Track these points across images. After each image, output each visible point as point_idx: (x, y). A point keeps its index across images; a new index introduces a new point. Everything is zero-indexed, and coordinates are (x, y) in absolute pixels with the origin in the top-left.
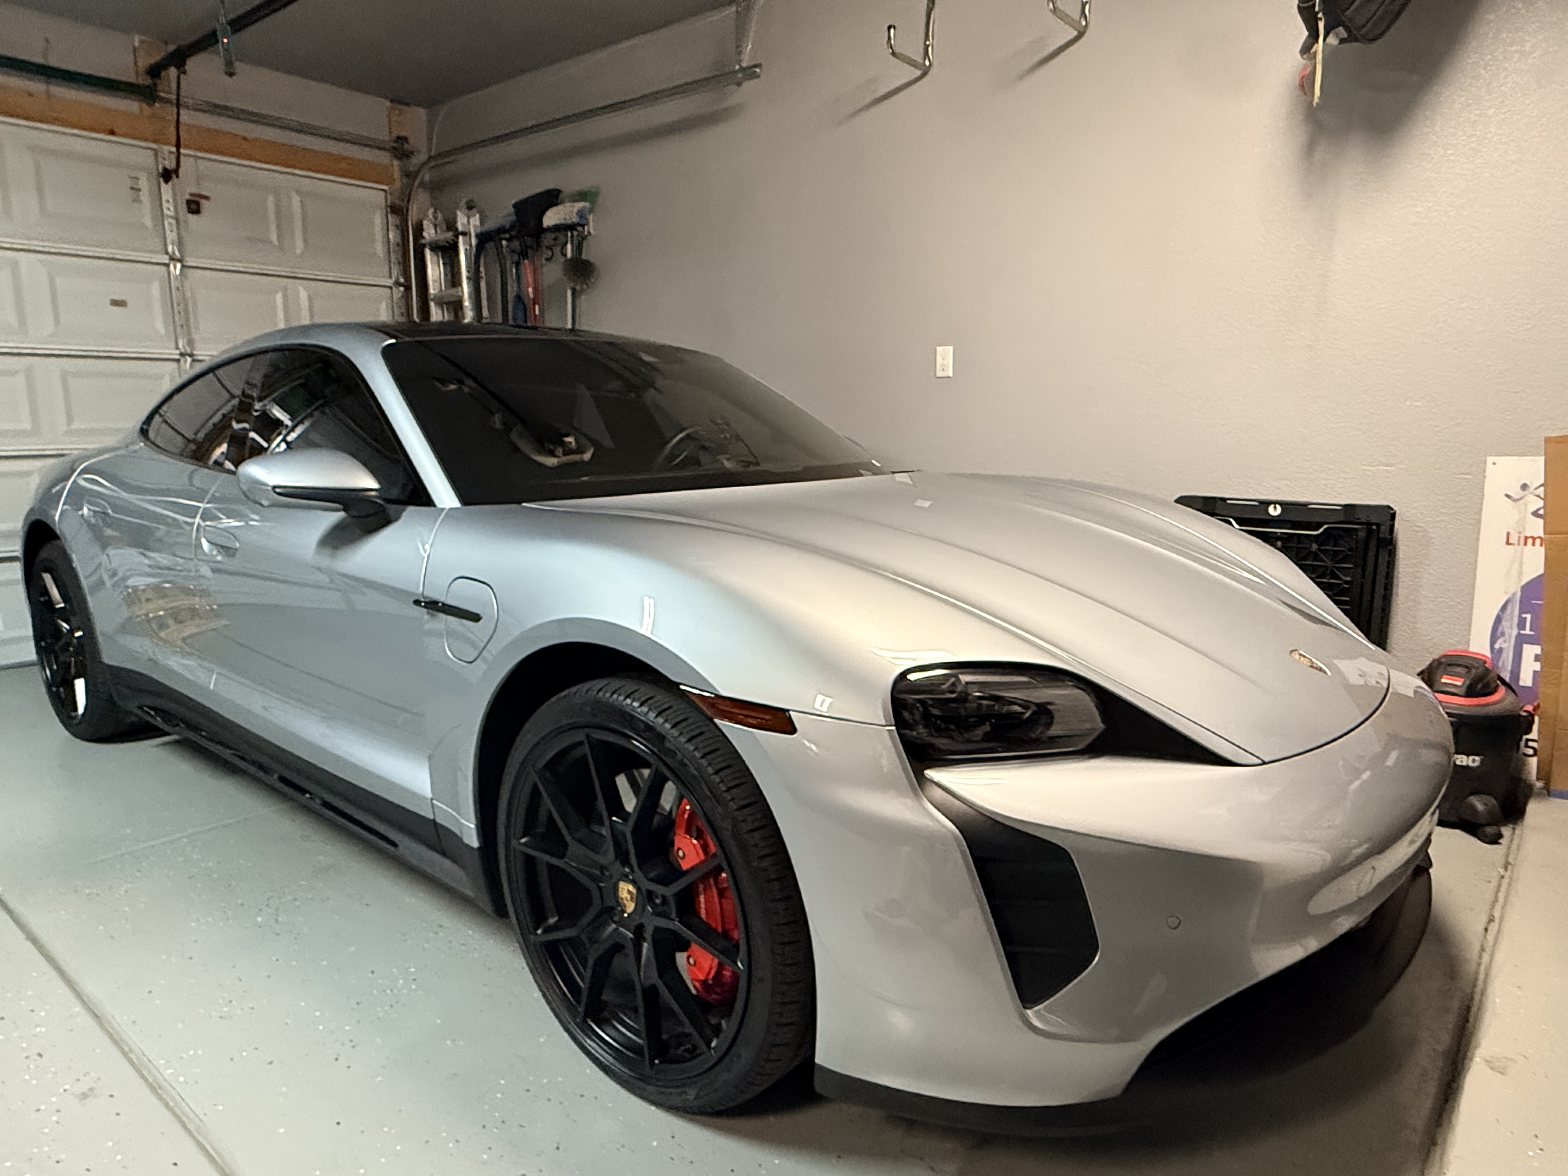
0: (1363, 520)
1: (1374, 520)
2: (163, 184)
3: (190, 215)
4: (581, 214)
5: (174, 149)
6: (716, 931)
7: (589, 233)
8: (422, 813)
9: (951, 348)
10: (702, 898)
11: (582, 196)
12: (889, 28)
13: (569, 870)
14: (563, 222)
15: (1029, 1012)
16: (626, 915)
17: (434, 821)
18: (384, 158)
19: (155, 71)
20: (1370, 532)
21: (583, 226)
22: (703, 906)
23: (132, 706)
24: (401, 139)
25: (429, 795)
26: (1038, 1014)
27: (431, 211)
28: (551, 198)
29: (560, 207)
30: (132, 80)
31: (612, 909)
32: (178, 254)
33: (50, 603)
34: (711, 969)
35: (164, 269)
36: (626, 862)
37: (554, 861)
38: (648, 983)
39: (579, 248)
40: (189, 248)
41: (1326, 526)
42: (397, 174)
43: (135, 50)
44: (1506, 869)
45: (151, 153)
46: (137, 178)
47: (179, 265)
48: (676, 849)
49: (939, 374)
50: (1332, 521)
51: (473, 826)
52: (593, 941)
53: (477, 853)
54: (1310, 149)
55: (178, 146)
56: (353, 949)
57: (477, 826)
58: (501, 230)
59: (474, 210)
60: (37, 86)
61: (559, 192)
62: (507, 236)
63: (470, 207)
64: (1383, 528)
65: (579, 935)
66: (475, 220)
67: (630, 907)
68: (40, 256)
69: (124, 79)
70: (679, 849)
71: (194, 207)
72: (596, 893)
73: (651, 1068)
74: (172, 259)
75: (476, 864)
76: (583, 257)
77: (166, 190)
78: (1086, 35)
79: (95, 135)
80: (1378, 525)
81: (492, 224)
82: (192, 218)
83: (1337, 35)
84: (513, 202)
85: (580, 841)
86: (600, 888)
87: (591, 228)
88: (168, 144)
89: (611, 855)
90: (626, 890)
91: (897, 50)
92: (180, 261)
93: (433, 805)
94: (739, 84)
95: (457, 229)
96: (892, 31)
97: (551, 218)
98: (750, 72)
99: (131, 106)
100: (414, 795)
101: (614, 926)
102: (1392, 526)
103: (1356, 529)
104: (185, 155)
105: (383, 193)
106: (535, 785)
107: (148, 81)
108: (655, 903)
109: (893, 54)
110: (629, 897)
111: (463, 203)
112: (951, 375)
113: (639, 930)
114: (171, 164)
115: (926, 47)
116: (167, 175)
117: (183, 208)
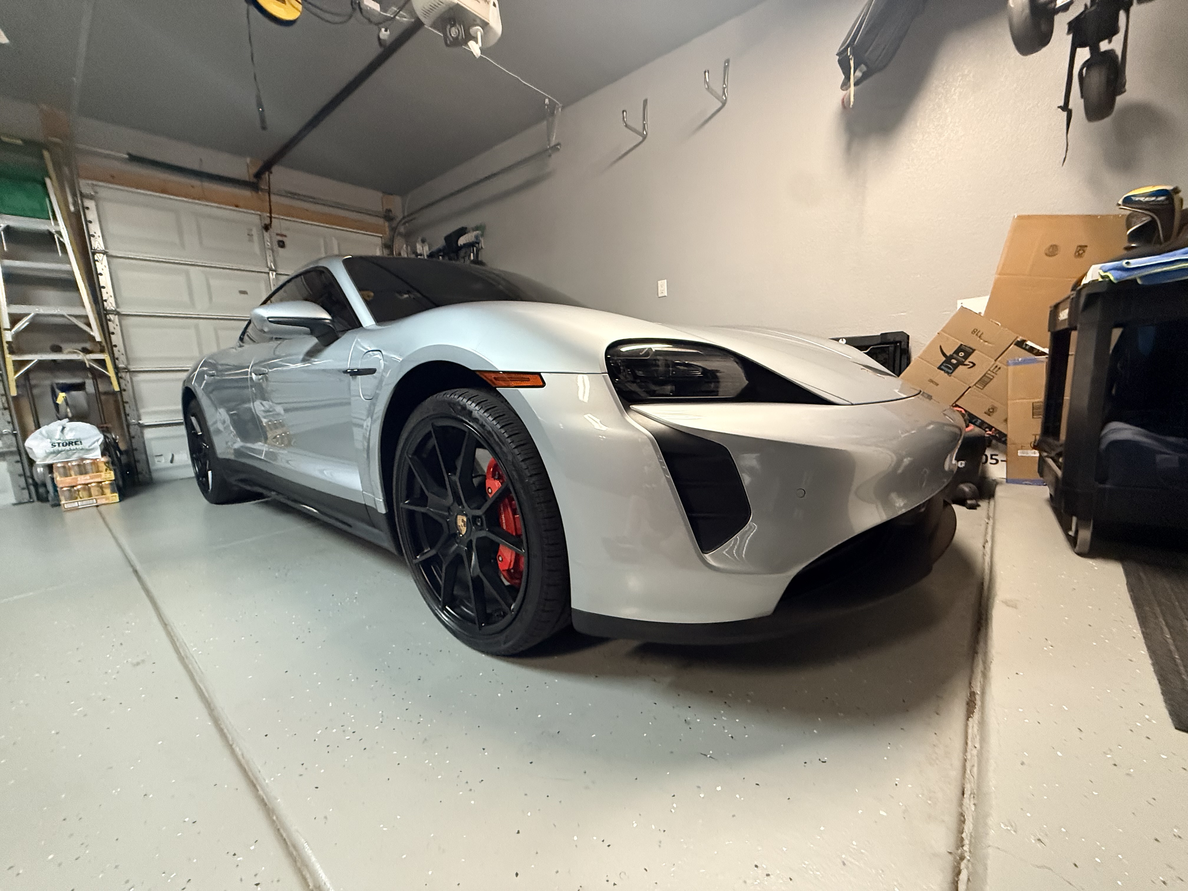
0: (892, 340)
1: (897, 339)
2: (264, 232)
3: (280, 249)
4: (477, 237)
5: (268, 215)
6: (512, 535)
7: (482, 248)
8: (360, 502)
9: (666, 280)
10: (503, 516)
11: (476, 229)
12: (623, 112)
13: (431, 514)
14: (468, 241)
15: (706, 555)
16: (461, 535)
17: (365, 505)
18: (381, 221)
19: (258, 175)
20: (896, 347)
21: (478, 243)
22: (504, 521)
23: (232, 480)
24: (389, 211)
25: (361, 490)
26: (712, 556)
27: (405, 246)
28: (462, 231)
29: (466, 235)
30: (247, 179)
31: (454, 535)
32: (273, 267)
33: (196, 433)
34: (511, 561)
35: (266, 275)
36: (460, 504)
37: (422, 510)
38: (475, 575)
39: (477, 256)
40: (279, 264)
41: (871, 347)
42: (387, 229)
43: (248, 165)
44: (989, 519)
45: (258, 217)
46: (251, 230)
47: (274, 273)
48: (487, 488)
49: (660, 295)
50: (876, 343)
51: (381, 500)
52: (445, 556)
53: (384, 517)
54: (849, 148)
55: (271, 213)
56: (325, 585)
57: (383, 500)
58: (439, 251)
59: (426, 243)
60: (196, 182)
61: (466, 228)
62: (442, 254)
63: (423, 241)
64: (903, 343)
65: (437, 553)
66: (426, 248)
67: (464, 530)
68: (200, 268)
69: (243, 179)
70: (489, 488)
71: (281, 244)
72: (445, 525)
73: (480, 630)
74: (271, 270)
75: (384, 524)
76: (480, 259)
77: (266, 235)
78: (726, 105)
79: (228, 207)
80: (900, 342)
81: (435, 248)
82: (281, 250)
83: (860, 71)
84: (445, 235)
85: (434, 493)
86: (447, 522)
87: (482, 244)
88: (266, 212)
89: (451, 498)
90: (461, 521)
91: (629, 123)
92: (275, 271)
93: (363, 494)
94: (550, 156)
95: (417, 253)
96: (625, 113)
97: (462, 241)
98: (555, 148)
99: (247, 193)
100: (355, 491)
101: (457, 545)
102: (908, 343)
103: (888, 347)
104: (275, 218)
105: (380, 239)
106: (410, 468)
107: (255, 180)
108: (477, 525)
109: (626, 126)
110: (463, 524)
111: (420, 239)
112: (666, 295)
113: (469, 545)
114: (267, 221)
115: (644, 125)
116: (267, 228)
117: (276, 246)
